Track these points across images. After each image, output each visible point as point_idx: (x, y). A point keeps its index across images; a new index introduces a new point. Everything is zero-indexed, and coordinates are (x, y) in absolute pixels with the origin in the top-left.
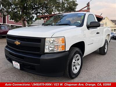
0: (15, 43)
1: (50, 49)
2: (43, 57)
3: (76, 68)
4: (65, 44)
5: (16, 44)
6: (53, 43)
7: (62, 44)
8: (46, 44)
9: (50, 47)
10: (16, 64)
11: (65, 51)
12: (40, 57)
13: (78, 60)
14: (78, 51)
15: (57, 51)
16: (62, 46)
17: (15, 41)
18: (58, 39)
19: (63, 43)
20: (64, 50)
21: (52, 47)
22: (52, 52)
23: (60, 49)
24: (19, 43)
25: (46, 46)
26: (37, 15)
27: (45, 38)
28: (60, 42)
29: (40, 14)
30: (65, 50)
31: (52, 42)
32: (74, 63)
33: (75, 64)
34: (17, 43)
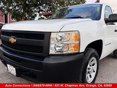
0: (9, 40)
1: (58, 49)
2: (47, 61)
3: (90, 76)
4: (80, 43)
5: (11, 42)
6: (61, 40)
7: (74, 42)
8: (52, 42)
9: (57, 46)
10: (11, 68)
11: (79, 53)
12: (43, 61)
13: (93, 65)
14: (95, 53)
15: (67, 52)
16: (75, 45)
17: (9, 38)
18: (69, 34)
19: (76, 40)
20: (77, 51)
21: (60, 47)
22: (60, 53)
23: (72, 49)
24: (15, 40)
25: (51, 45)
26: (39, 13)
27: (51, 32)
28: (72, 40)
29: (43, 12)
30: (79, 51)
31: (60, 38)
32: (89, 69)
33: (90, 71)
34: (13, 40)
